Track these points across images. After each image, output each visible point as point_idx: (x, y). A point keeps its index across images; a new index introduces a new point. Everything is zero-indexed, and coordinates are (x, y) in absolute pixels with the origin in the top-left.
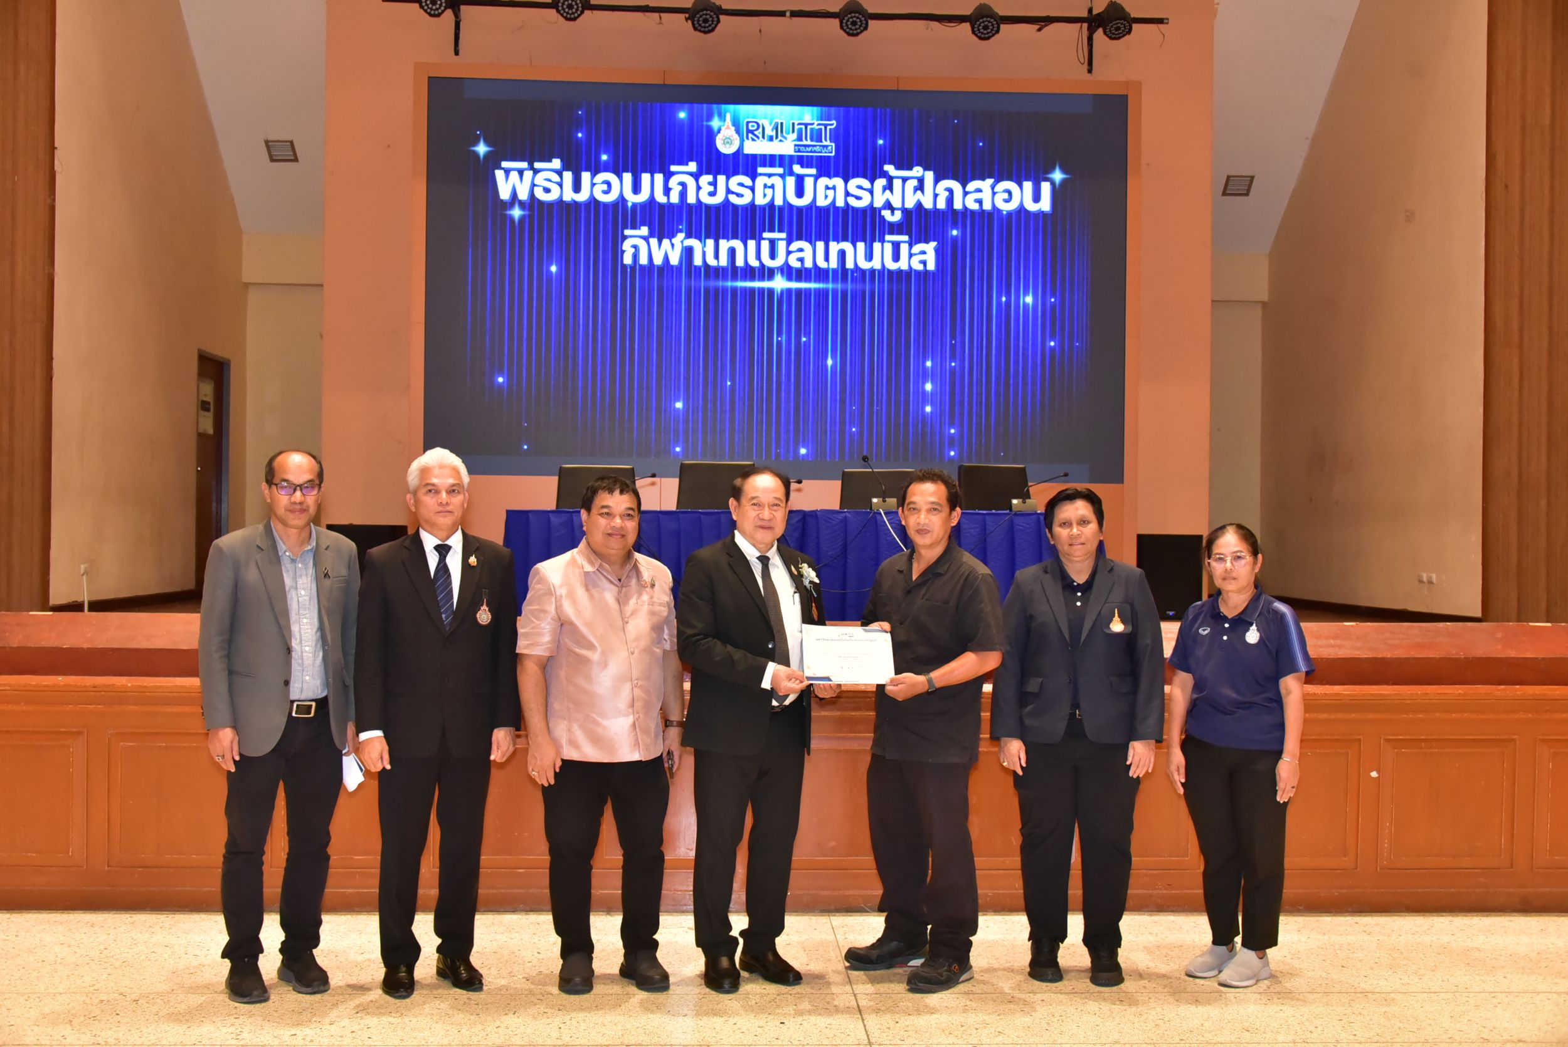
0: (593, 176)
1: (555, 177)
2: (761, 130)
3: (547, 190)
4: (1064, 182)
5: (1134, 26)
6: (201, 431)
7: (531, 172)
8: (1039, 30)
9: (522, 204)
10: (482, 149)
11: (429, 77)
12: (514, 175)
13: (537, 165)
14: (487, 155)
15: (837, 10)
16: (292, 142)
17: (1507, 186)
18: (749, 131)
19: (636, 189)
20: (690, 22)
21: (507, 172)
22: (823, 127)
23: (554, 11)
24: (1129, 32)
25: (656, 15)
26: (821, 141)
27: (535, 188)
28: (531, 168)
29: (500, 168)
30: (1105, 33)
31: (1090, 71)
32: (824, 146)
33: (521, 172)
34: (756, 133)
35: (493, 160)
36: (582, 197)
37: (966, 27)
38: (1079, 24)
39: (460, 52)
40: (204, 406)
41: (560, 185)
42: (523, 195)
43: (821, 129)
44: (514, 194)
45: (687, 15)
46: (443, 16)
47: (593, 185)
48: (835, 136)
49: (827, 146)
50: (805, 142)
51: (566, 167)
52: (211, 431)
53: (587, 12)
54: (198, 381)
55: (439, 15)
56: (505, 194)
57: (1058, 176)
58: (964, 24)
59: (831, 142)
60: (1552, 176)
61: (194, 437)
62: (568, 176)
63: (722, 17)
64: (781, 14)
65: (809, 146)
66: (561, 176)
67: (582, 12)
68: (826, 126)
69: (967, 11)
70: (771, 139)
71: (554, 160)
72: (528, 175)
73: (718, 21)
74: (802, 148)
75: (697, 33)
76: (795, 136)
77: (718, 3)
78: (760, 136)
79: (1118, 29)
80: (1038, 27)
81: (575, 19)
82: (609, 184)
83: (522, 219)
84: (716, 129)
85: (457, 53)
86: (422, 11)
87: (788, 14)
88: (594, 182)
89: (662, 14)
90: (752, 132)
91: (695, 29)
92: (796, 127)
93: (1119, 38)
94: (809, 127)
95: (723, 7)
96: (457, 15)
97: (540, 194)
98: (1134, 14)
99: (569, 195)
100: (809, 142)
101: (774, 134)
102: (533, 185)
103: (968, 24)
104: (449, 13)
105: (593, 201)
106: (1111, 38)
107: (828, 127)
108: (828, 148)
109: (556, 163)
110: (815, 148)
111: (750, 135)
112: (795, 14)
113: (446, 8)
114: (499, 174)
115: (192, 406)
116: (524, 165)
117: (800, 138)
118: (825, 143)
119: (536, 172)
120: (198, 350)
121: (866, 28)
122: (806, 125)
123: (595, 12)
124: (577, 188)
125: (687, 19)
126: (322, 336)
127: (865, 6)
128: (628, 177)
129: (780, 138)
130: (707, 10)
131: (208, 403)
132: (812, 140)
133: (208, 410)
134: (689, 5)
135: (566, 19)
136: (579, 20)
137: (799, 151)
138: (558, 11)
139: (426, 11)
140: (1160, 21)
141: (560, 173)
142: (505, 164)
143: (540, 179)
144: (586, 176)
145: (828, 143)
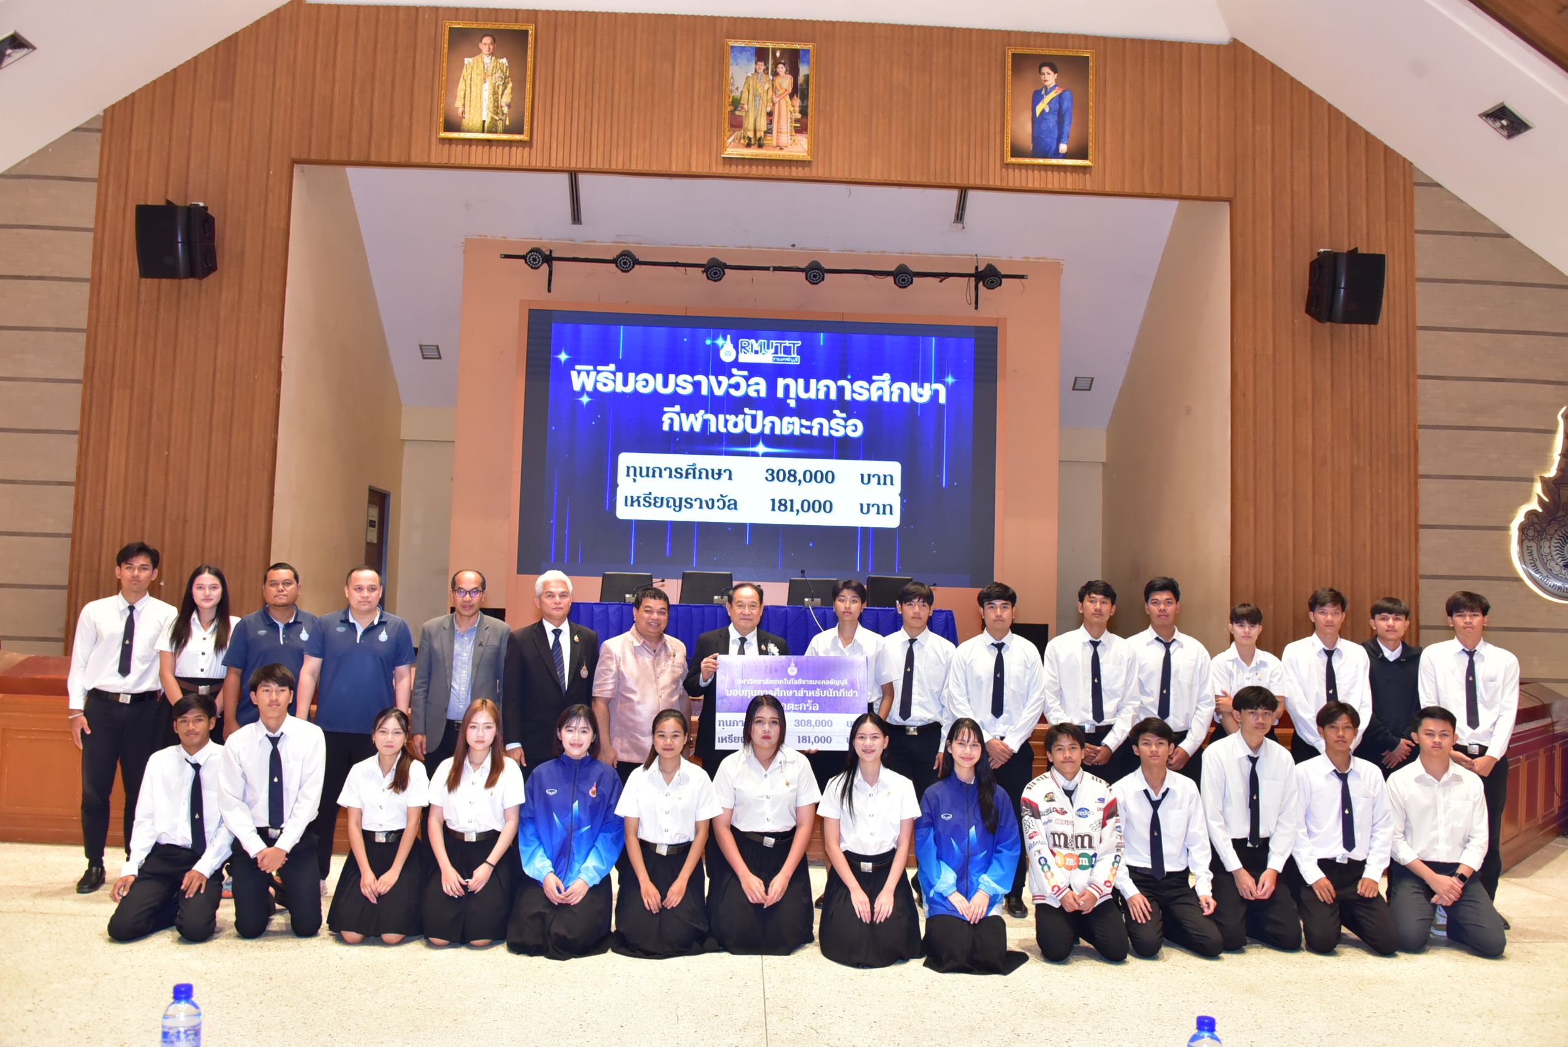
0: (636, 375)
1: (611, 376)
2: (750, 346)
3: (605, 385)
4: (953, 384)
5: (1004, 280)
6: (369, 541)
7: (595, 373)
8: (941, 281)
9: (589, 394)
10: (563, 357)
11: (530, 310)
12: (583, 374)
13: (599, 368)
14: (567, 361)
15: (804, 267)
16: (437, 347)
17: (1244, 394)
18: (742, 347)
19: (665, 384)
20: (705, 274)
21: (579, 372)
22: (792, 345)
23: (614, 265)
24: (1000, 284)
25: (682, 269)
26: (790, 354)
27: (598, 383)
28: (595, 369)
29: (574, 369)
30: (984, 285)
31: (976, 308)
32: (792, 358)
33: (588, 372)
34: (747, 348)
35: (570, 365)
36: (629, 389)
37: (891, 279)
38: (967, 278)
39: (552, 291)
40: (372, 524)
41: (614, 381)
42: (589, 388)
43: (790, 347)
44: (583, 387)
45: (703, 269)
46: (540, 269)
47: (636, 381)
48: (800, 351)
49: (794, 358)
50: (779, 355)
51: (618, 369)
52: (375, 541)
53: (636, 266)
54: (368, 507)
55: (538, 268)
56: (577, 387)
57: (950, 380)
58: (889, 277)
59: (798, 354)
60: (1274, 391)
61: (364, 545)
62: (620, 375)
63: (726, 270)
64: (767, 269)
65: (782, 357)
66: (615, 376)
67: (633, 267)
68: (794, 344)
69: (892, 269)
70: (756, 352)
71: (610, 365)
72: (593, 374)
73: (724, 274)
74: (778, 359)
75: (710, 281)
76: (773, 351)
77: (724, 262)
78: (750, 350)
79: (992, 282)
80: (940, 279)
81: (628, 271)
82: (647, 381)
83: (589, 403)
84: (720, 346)
85: (549, 291)
86: (526, 265)
87: (771, 269)
88: (637, 379)
89: (687, 268)
90: (744, 348)
91: (708, 278)
92: (774, 345)
93: (993, 288)
94: (783, 345)
95: (728, 264)
96: (550, 267)
97: (601, 388)
98: (1003, 273)
99: (620, 388)
100: (782, 355)
101: (759, 349)
102: (596, 381)
103: (892, 277)
104: (545, 266)
105: (636, 392)
106: (988, 288)
107: (796, 345)
108: (795, 359)
109: (612, 367)
110: (786, 359)
111: (743, 350)
112: (776, 269)
113: (542, 263)
114: (574, 374)
115: (364, 523)
116: (590, 368)
117: (776, 352)
118: (793, 356)
119: (598, 372)
120: (370, 486)
121: (823, 279)
122: (781, 344)
123: (642, 266)
124: (625, 383)
125: (703, 272)
126: (452, 479)
127: (823, 265)
128: (660, 376)
129: (763, 352)
130: (716, 266)
131: (375, 522)
132: (784, 353)
133: (374, 526)
134: (705, 262)
135: (622, 271)
136: (630, 272)
137: (776, 361)
138: (617, 266)
139: (529, 265)
140: (1022, 277)
141: (614, 373)
142: (578, 367)
143: (601, 377)
144: (631, 376)
145: (795, 356)
